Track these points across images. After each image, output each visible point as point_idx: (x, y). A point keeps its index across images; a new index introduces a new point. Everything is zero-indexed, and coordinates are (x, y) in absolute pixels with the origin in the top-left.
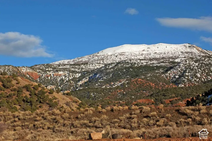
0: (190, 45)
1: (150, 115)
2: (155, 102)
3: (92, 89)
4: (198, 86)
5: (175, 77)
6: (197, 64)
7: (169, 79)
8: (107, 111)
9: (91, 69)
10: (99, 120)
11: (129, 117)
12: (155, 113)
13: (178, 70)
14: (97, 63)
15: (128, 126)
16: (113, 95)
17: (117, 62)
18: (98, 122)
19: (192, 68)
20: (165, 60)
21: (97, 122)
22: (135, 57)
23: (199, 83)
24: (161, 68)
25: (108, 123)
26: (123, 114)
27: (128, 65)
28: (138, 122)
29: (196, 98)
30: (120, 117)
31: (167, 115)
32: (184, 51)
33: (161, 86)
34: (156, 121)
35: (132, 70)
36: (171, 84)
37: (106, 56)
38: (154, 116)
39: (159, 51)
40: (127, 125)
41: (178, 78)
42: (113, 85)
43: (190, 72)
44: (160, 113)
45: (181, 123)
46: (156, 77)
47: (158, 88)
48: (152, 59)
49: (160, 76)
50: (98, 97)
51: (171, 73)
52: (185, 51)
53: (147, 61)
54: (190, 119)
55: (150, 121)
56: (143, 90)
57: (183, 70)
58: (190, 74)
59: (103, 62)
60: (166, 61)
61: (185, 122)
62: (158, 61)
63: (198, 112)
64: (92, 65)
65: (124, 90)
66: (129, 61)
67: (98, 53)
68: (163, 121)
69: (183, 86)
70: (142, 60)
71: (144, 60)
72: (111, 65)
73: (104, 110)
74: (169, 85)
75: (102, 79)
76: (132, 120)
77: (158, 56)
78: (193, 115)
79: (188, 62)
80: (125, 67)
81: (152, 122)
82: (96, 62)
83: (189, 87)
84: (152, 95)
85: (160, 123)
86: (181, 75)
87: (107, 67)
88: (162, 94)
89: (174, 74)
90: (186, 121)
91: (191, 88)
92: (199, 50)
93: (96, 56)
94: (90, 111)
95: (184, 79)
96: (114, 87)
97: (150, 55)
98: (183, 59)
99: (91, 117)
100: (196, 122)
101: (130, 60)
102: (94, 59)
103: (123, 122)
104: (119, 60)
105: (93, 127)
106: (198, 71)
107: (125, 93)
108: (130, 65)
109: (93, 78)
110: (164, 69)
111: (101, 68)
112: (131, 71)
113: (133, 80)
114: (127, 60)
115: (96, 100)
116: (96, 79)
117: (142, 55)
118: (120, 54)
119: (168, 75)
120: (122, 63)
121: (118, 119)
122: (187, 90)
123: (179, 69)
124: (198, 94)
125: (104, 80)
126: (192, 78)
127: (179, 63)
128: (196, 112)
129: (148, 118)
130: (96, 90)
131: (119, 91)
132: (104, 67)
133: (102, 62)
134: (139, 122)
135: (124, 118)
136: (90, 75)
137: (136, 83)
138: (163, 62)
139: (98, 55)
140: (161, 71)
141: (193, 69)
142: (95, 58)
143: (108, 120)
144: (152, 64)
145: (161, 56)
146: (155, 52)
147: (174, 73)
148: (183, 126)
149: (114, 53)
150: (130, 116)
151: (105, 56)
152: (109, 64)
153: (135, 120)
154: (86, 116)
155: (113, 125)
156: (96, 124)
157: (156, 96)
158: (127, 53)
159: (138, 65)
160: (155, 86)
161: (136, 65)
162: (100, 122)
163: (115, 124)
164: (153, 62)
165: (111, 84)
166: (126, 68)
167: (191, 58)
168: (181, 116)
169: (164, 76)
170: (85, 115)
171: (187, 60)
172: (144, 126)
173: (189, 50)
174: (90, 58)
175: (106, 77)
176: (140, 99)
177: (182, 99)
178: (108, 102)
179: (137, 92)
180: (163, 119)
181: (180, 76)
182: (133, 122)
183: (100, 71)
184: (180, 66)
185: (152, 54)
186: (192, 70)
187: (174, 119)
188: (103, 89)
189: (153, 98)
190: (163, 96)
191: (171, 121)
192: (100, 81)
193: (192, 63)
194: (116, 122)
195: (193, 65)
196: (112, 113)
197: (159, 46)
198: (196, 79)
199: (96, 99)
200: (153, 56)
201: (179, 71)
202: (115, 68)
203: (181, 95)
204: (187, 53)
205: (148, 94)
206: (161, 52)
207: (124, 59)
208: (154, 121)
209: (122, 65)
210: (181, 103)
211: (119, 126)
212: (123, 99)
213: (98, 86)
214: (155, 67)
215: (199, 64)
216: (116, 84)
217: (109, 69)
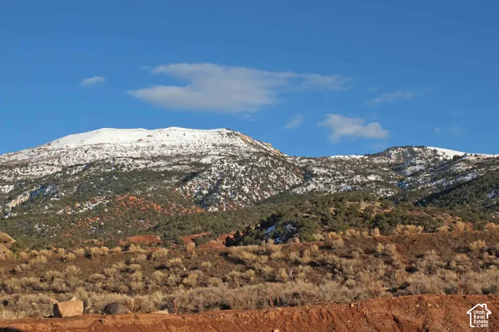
0: (230, 132)
1: (168, 265)
2: (162, 242)
3: (36, 216)
4: (246, 210)
5: (200, 193)
6: (243, 168)
7: (190, 197)
8: (78, 257)
9: (34, 176)
10: (62, 276)
11: (124, 269)
12: (178, 260)
13: (207, 178)
14: (47, 164)
15: (123, 287)
16: (79, 228)
17: (88, 162)
18: (60, 279)
19: (233, 175)
20: (182, 159)
21: (57, 279)
22: (123, 154)
23: (247, 205)
24: (175, 175)
25: (81, 281)
26: (111, 263)
27: (110, 168)
28: (143, 278)
29: (243, 232)
30: (105, 270)
31: (204, 264)
32: (218, 143)
33: (174, 209)
34: (181, 277)
35: (117, 179)
36: (194, 207)
37: (66, 151)
38: (177, 265)
39: (170, 143)
40: (120, 285)
41: (207, 195)
42: (80, 207)
43: (229, 184)
44: (189, 261)
45: (234, 281)
46: (164, 192)
47: (169, 215)
48: (157, 158)
49: (172, 190)
50: (48, 232)
51: (194, 186)
52: (221, 142)
53: (147, 161)
54: (252, 272)
55: (169, 276)
56: (139, 219)
57: (216, 179)
58: (229, 187)
59: (59, 161)
60: (185, 162)
61: (242, 277)
62: (168, 161)
63: (265, 258)
64: (37, 168)
65: (101, 217)
66: (111, 162)
67: (50, 144)
68: (196, 276)
69: (217, 209)
70: (138, 159)
71: (142, 158)
72: (76, 169)
73: (71, 255)
74: (190, 208)
75: (58, 197)
76: (131, 276)
77: (167, 152)
78: (257, 264)
79: (226, 164)
80: (104, 172)
81: (172, 277)
82: (46, 162)
83: (229, 212)
84: (156, 228)
85: (190, 280)
86: (212, 188)
87: (68, 172)
88: (177, 226)
89: (199, 188)
90: (244, 274)
91: (233, 213)
92: (246, 142)
93: (45, 150)
94: (42, 256)
95: (218, 197)
96: (81, 211)
97: (153, 149)
98: (217, 158)
99: (43, 271)
100: (264, 278)
101: (114, 159)
102: (41, 157)
103: (112, 278)
104: (92, 158)
105: (48, 290)
106: (246, 181)
107: (103, 224)
108: (113, 168)
109: (39, 195)
110: (180, 177)
111: (54, 174)
112: (115, 180)
113: (119, 198)
114: (107, 158)
115: (45, 238)
116: (44, 196)
117: (137, 149)
118: (93, 148)
119: (188, 188)
120: (97, 165)
121: (101, 274)
122: (225, 218)
123: (209, 177)
124: (247, 225)
125: (61, 197)
126: (235, 194)
127: (208, 166)
128: (262, 257)
129: (165, 270)
130: (45, 219)
131: (91, 220)
132: (60, 172)
133: (56, 163)
134: (147, 278)
135: (115, 270)
136: (32, 188)
137: (124, 204)
138: (178, 164)
139: (50, 148)
140: (175, 180)
141: (235, 177)
142: (42, 155)
143: (79, 276)
144: (156, 167)
145: (174, 151)
146: (163, 143)
147: (199, 185)
148: (238, 285)
149: (82, 145)
150: (127, 267)
151: (62, 150)
152: (71, 167)
153: (139, 274)
154: (33, 268)
155: (91, 285)
156: (55, 284)
157: (164, 229)
158: (108, 146)
159: (129, 169)
160: (162, 211)
161: (125, 169)
162: (63, 280)
163: (96, 285)
164: (159, 163)
165: (74, 207)
166: (104, 175)
167: (231, 156)
168: (232, 264)
169: (179, 190)
170: (31, 266)
171: (225, 161)
172: (157, 288)
173: (227, 141)
174: (32, 153)
175: (65, 193)
176: (134, 235)
177: (216, 235)
178: (70, 242)
179: (127, 221)
180: (195, 271)
181: (211, 192)
182: (134, 279)
183: (52, 179)
184: (211, 171)
185: (157, 148)
186: (234, 179)
187: (217, 271)
188: (59, 215)
189: (158, 233)
190: (179, 230)
191: (212, 276)
192: (52, 199)
193: (234, 166)
194: (98, 279)
195: (236, 170)
196: (88, 260)
197: (170, 133)
198: (241, 196)
199: (44, 236)
200: (159, 151)
201: (210, 181)
202: (84, 175)
203: (213, 228)
204: (224, 146)
205: (148, 226)
206: (174, 144)
207: (102, 158)
208: (178, 276)
209: (98, 168)
210: (215, 242)
211: (104, 288)
212: (98, 236)
213: (49, 209)
214: (163, 173)
215: (246, 168)
216: (86, 207)
217: (70, 176)
